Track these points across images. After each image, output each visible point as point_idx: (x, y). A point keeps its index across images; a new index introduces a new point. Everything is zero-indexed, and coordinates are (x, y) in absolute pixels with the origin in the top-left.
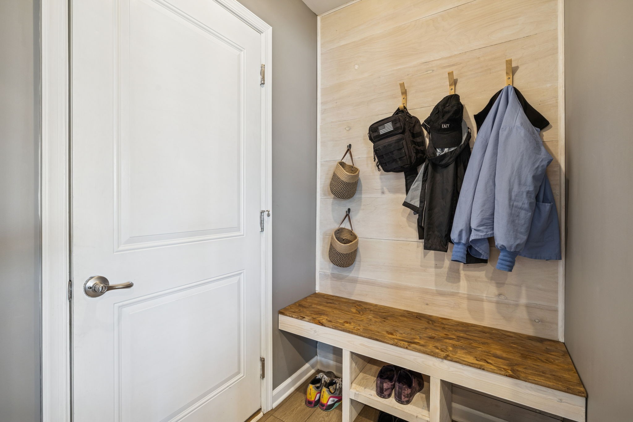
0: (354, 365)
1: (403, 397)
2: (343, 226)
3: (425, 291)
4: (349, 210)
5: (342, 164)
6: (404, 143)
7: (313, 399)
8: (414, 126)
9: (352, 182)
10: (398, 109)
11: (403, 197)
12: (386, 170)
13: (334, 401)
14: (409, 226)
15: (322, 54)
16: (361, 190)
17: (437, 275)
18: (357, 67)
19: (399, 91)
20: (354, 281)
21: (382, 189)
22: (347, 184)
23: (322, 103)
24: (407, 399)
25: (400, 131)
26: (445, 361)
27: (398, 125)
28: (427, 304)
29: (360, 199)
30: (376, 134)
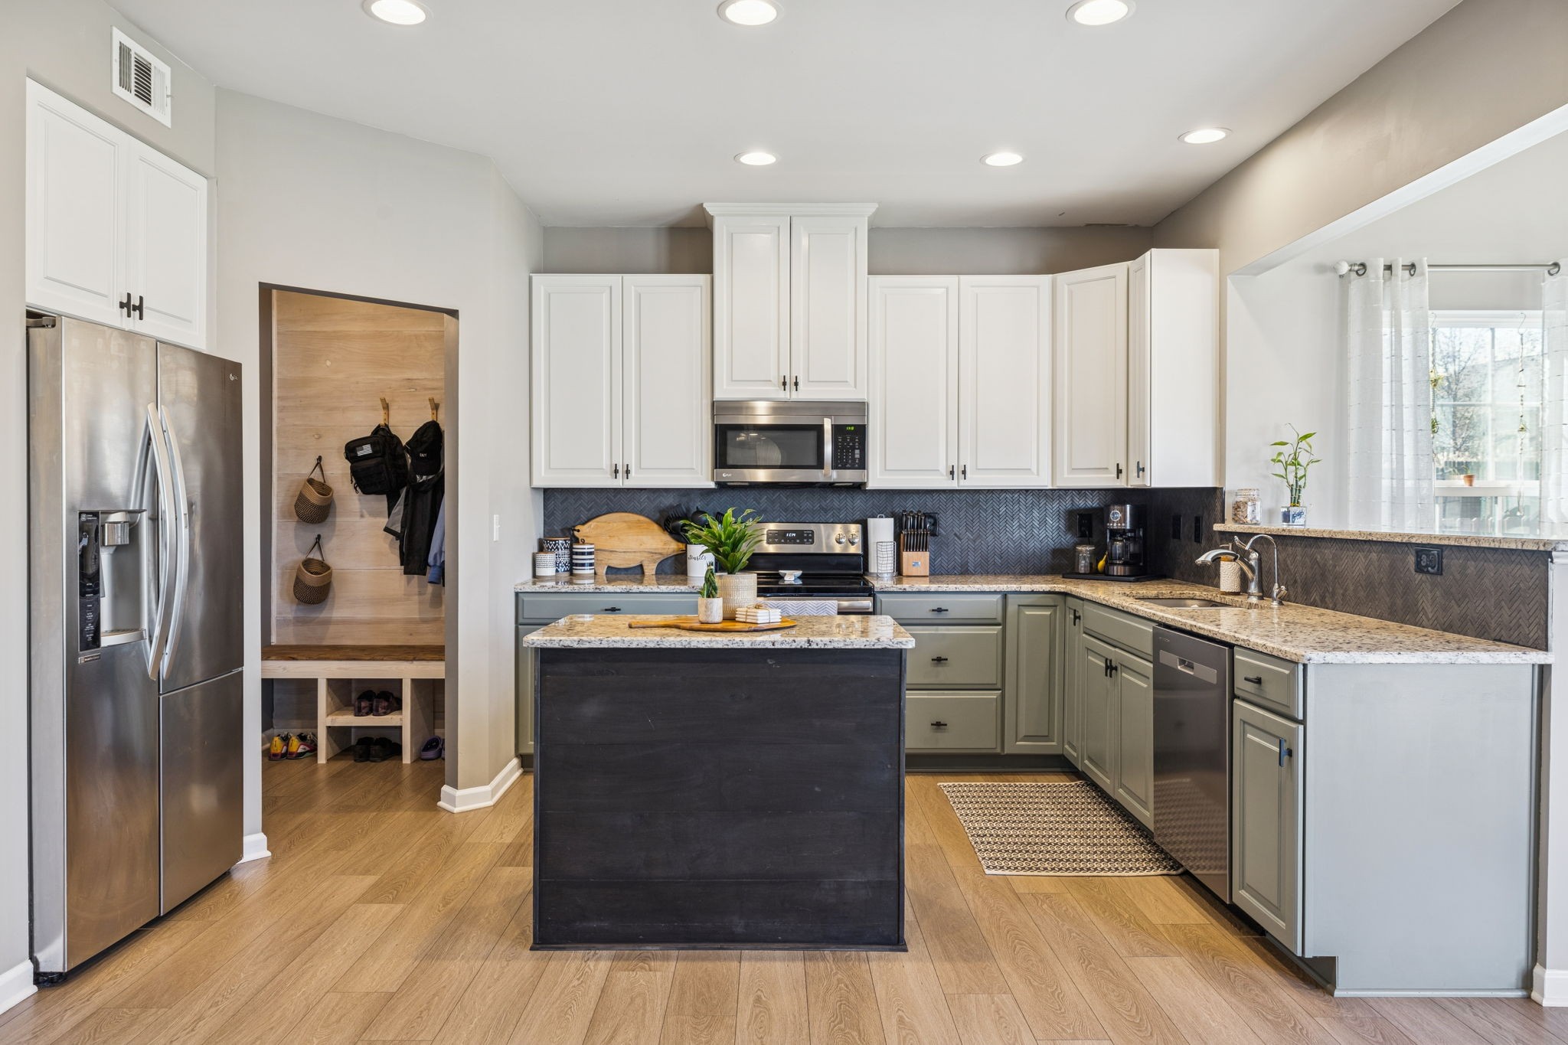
0: (330, 699)
1: (380, 709)
2: (311, 556)
3: (409, 621)
4: (319, 537)
5: (311, 481)
6: (384, 466)
7: (279, 751)
8: (396, 447)
9: (324, 504)
10: (379, 426)
11: (384, 521)
12: (366, 492)
13: (305, 749)
14: (392, 553)
15: (278, 333)
16: (335, 512)
17: (421, 602)
18: (328, 363)
19: (380, 406)
20: (327, 622)
21: (361, 512)
22: (320, 507)
23: (279, 397)
24: (384, 711)
25: (380, 454)
26: (415, 662)
27: (378, 448)
28: (411, 635)
29: (334, 524)
30: (352, 455)
